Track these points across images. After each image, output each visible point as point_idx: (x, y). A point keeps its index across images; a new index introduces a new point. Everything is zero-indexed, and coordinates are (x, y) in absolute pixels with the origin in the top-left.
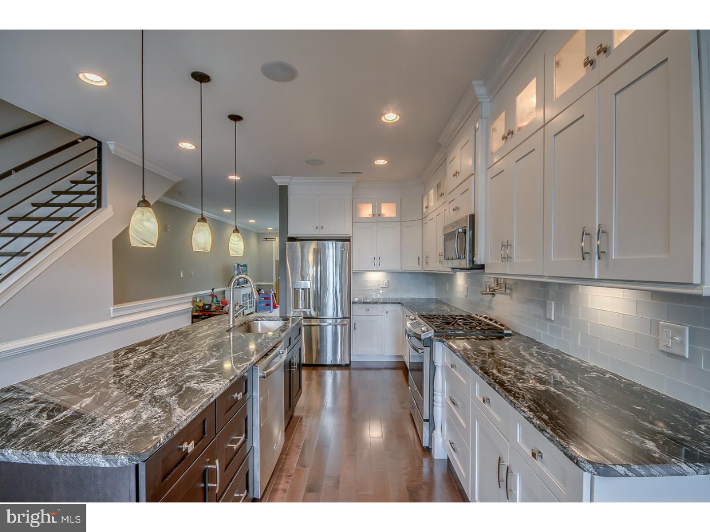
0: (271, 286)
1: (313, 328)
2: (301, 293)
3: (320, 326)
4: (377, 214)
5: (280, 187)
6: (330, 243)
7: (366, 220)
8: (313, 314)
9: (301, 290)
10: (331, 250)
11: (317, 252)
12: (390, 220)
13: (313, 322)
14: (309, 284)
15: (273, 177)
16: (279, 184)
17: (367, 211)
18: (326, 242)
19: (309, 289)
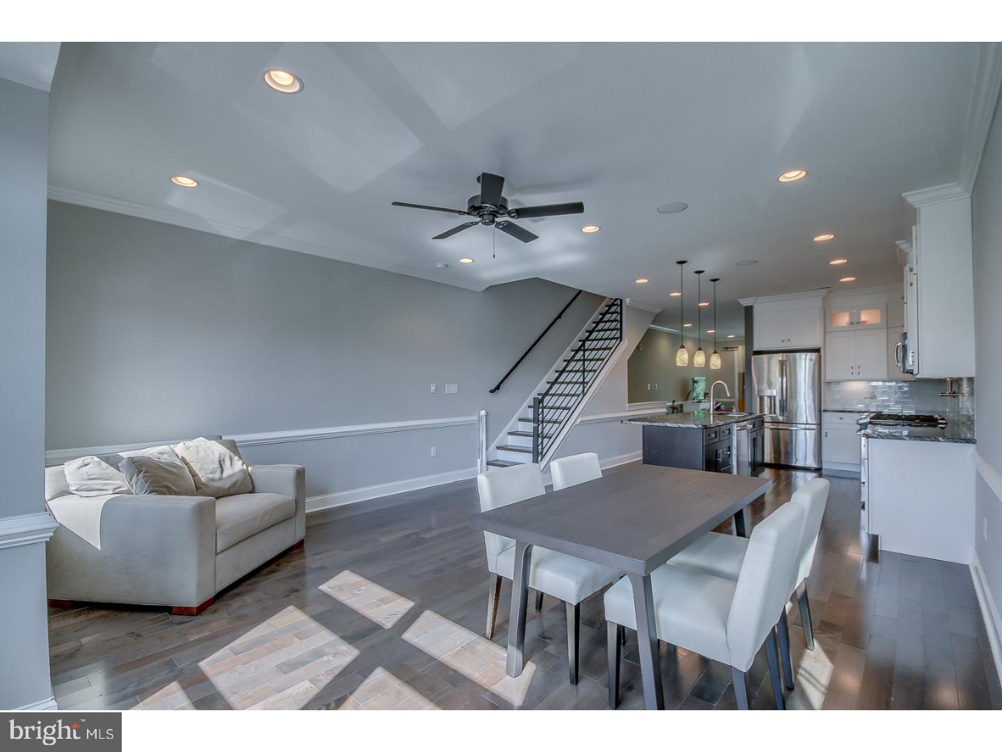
0: (733, 403)
1: (781, 431)
2: (766, 401)
3: (789, 430)
4: (856, 323)
5: (746, 307)
6: (803, 355)
7: (842, 330)
8: (781, 418)
9: (766, 398)
10: (804, 364)
11: (782, 363)
12: (872, 327)
13: (781, 426)
14: (775, 392)
15: (739, 300)
16: (745, 305)
17: (844, 320)
18: (797, 354)
19: (774, 397)
